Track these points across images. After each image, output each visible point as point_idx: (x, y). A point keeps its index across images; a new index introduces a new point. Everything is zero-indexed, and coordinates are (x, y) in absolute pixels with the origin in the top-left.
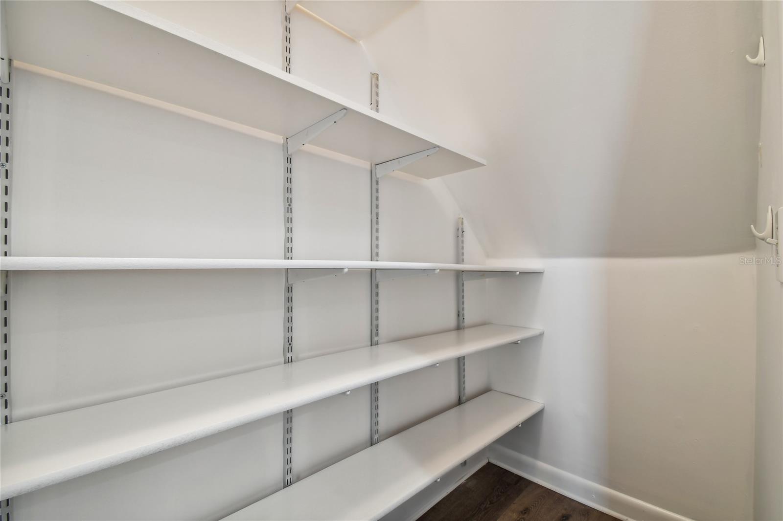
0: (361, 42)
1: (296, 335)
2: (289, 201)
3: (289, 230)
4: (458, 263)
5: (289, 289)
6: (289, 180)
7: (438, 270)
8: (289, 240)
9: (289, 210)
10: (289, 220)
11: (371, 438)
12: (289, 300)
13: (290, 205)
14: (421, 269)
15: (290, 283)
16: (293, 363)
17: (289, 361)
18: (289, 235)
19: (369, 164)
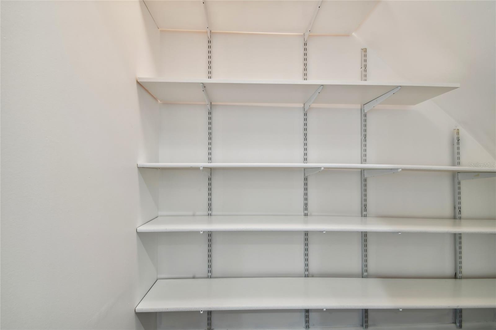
0: (353, 34)
1: (310, 202)
2: (306, 135)
3: (306, 149)
4: (454, 165)
5: (306, 179)
6: (306, 124)
7: (401, 170)
8: (306, 154)
9: (306, 139)
10: (305, 144)
11: (362, 274)
12: (306, 184)
13: (306, 137)
14: (389, 169)
15: (306, 175)
16: (308, 216)
17: (306, 215)
18: (306, 152)
19: (360, 105)
